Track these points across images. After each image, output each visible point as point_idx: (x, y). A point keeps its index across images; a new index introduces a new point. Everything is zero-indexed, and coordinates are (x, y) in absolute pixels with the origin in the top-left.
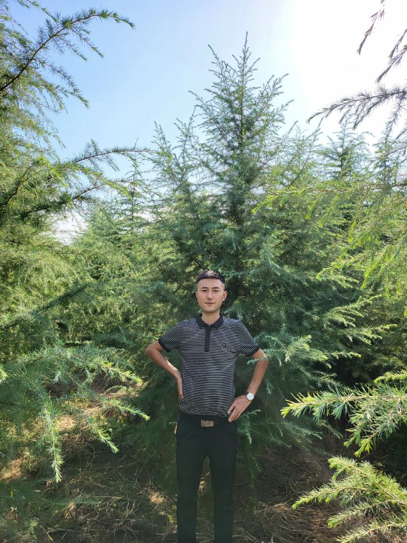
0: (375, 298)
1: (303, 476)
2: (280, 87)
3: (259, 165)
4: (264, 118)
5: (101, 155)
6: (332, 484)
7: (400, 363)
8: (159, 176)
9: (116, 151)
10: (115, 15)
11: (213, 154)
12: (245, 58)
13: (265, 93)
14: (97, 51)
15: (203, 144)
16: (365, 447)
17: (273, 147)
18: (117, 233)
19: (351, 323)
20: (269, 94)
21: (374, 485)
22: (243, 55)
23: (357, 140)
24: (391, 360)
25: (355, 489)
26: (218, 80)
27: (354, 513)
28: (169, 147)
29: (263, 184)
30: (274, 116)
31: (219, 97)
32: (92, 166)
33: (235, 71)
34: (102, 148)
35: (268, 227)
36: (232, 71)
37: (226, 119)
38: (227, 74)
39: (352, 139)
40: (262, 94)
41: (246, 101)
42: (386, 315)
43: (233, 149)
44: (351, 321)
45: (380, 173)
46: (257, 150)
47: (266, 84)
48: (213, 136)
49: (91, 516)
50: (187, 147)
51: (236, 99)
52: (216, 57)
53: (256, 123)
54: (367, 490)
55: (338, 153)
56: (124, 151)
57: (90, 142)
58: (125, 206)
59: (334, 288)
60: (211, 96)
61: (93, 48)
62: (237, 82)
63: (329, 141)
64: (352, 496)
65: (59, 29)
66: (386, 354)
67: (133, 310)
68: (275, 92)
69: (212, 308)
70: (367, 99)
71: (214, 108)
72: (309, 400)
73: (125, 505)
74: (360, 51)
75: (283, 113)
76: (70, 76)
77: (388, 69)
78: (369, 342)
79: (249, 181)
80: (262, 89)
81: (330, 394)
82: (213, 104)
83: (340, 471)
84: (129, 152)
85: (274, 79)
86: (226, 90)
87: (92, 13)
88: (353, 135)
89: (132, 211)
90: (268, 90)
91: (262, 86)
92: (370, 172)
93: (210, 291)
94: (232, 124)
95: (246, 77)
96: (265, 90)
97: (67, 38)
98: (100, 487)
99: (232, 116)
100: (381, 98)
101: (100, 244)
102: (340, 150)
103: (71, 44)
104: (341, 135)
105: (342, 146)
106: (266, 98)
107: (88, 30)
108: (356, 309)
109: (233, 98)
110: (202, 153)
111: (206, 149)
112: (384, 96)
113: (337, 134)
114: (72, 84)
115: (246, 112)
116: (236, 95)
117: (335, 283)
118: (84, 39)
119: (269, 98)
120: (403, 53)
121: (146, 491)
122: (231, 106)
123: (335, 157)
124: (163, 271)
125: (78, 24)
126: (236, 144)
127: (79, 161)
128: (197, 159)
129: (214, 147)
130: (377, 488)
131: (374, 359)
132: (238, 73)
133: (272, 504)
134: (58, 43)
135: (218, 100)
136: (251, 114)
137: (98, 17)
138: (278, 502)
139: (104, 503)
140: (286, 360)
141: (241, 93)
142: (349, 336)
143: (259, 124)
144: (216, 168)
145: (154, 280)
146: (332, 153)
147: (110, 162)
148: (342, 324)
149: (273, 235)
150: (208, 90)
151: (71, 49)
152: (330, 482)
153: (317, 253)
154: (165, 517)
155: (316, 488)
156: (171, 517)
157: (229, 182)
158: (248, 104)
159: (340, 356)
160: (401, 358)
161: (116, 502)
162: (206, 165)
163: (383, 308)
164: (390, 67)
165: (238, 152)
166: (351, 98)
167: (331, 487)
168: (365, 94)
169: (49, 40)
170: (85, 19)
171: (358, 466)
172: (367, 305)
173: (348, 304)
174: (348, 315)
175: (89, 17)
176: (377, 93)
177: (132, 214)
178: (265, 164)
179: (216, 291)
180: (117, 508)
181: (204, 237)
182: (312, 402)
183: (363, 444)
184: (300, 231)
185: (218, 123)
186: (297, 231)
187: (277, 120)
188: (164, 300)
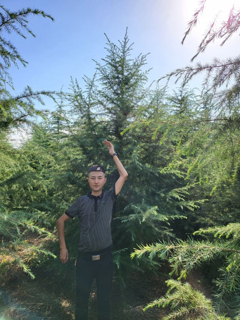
0: (197, 184)
1: (155, 289)
2: (146, 60)
3: (132, 104)
4: (136, 77)
5: (34, 95)
6: (166, 296)
7: (211, 222)
8: (73, 108)
9: (43, 93)
10: (43, 13)
11: (105, 97)
12: (125, 42)
13: (136, 63)
14: (32, 33)
15: (99, 91)
16: (183, 275)
17: (141, 94)
18: (48, 141)
19: (182, 199)
20: (139, 64)
21: (190, 297)
22: (124, 40)
23: (190, 92)
24: (206, 220)
25: (179, 299)
26: (109, 54)
27: (178, 314)
28: (81, 91)
29: (134, 116)
30: (141, 77)
31: (110, 64)
32: (28, 101)
33: (119, 49)
34: (34, 91)
35: (136, 141)
36: (118, 49)
37: (114, 77)
38: (115, 51)
39: (187, 92)
40: (135, 63)
41: (126, 67)
42: (204, 194)
43: (118, 94)
44: (182, 197)
45: (203, 111)
46: (131, 96)
47: (137, 58)
48: (106, 86)
49: (24, 315)
50: (91, 92)
51: (120, 66)
52: (109, 41)
53: (131, 80)
54: (186, 300)
55: (178, 99)
56: (48, 93)
57: (27, 87)
58: (54, 125)
59: (174, 178)
60: (105, 63)
61: (29, 31)
62: (120, 56)
63: (174, 93)
64: (177, 304)
65: (8, 19)
66: (203, 216)
67: (56, 188)
68: (142, 63)
69: (98, 189)
70: (191, 70)
71: (107, 70)
72: (147, 248)
73: (45, 308)
74: (182, 43)
75: (147, 75)
76: (15, 47)
77: (198, 54)
78: (193, 210)
79: (125, 114)
80: (135, 61)
81: (160, 245)
82: (106, 68)
83: (172, 288)
84: (51, 94)
85: (142, 55)
86: (113, 60)
87: (29, 11)
88: (187, 90)
89: (58, 128)
90: (138, 62)
91: (135, 59)
92: (197, 111)
93: (97, 179)
94: (117, 80)
95: (126, 53)
96: (136, 61)
97: (14, 24)
98: (30, 297)
99: (117, 76)
100: (198, 70)
101: (36, 148)
102: (180, 98)
103: (16, 28)
104: (181, 89)
105: (181, 96)
106: (137, 66)
107: (27, 20)
108: (186, 190)
109: (118, 65)
110: (99, 96)
111: (101, 94)
112: (200, 69)
113: (179, 89)
114: (16, 52)
115: (126, 74)
116: (120, 64)
117: (174, 175)
118: (24, 26)
119: (139, 66)
120: (206, 45)
121: (59, 299)
122: (117, 70)
123: (177, 101)
124: (73, 166)
125: (21, 17)
126: (119, 92)
127: (20, 98)
128: (96, 99)
129: (106, 93)
130: (192, 299)
131: (197, 219)
132: (121, 50)
133: (135, 307)
134: (8, 27)
135: (109, 66)
136: (128, 75)
137: (32, 13)
138: (139, 305)
139: (32, 307)
140: (143, 221)
141: (123, 62)
142: (181, 206)
143: (132, 81)
144: (107, 105)
145: (68, 170)
146: (175, 99)
147: (40, 99)
148: (177, 198)
149: (138, 146)
150: (103, 60)
151: (16, 31)
152: (165, 295)
153: (164, 157)
154: (70, 315)
155: (157, 299)
156: (73, 315)
157: (114, 114)
158: (127, 69)
159: (176, 218)
160: (211, 219)
161: (40, 307)
162: (101, 103)
163: (202, 189)
164: (198, 53)
165: (121, 96)
166: (182, 69)
167: (165, 298)
168: (189, 67)
169: (2, 25)
170: (24, 14)
171: (182, 285)
172: (192, 188)
173: (181, 187)
174: (181, 194)
175: (27, 13)
176: (196, 67)
177: (58, 130)
178: (136, 104)
179: (100, 178)
180: (40, 310)
181: (98, 146)
182: (149, 249)
183: (182, 274)
184: (154, 144)
185: (109, 79)
186: (152, 144)
187: (143, 79)
188: (73, 183)
